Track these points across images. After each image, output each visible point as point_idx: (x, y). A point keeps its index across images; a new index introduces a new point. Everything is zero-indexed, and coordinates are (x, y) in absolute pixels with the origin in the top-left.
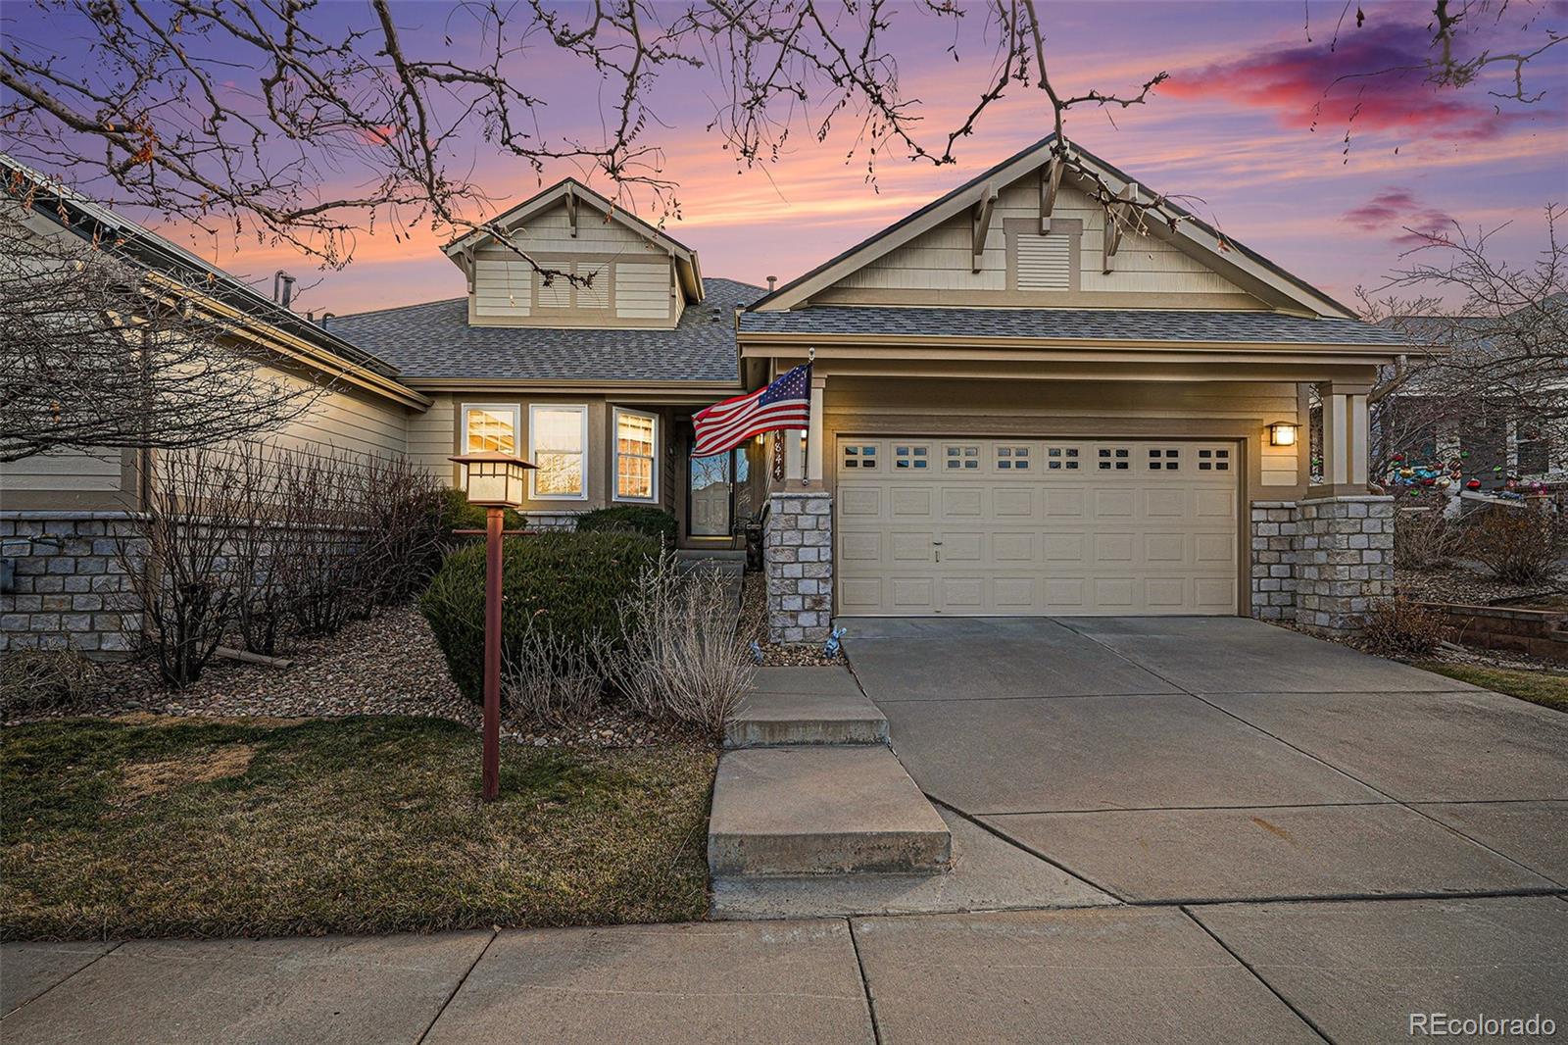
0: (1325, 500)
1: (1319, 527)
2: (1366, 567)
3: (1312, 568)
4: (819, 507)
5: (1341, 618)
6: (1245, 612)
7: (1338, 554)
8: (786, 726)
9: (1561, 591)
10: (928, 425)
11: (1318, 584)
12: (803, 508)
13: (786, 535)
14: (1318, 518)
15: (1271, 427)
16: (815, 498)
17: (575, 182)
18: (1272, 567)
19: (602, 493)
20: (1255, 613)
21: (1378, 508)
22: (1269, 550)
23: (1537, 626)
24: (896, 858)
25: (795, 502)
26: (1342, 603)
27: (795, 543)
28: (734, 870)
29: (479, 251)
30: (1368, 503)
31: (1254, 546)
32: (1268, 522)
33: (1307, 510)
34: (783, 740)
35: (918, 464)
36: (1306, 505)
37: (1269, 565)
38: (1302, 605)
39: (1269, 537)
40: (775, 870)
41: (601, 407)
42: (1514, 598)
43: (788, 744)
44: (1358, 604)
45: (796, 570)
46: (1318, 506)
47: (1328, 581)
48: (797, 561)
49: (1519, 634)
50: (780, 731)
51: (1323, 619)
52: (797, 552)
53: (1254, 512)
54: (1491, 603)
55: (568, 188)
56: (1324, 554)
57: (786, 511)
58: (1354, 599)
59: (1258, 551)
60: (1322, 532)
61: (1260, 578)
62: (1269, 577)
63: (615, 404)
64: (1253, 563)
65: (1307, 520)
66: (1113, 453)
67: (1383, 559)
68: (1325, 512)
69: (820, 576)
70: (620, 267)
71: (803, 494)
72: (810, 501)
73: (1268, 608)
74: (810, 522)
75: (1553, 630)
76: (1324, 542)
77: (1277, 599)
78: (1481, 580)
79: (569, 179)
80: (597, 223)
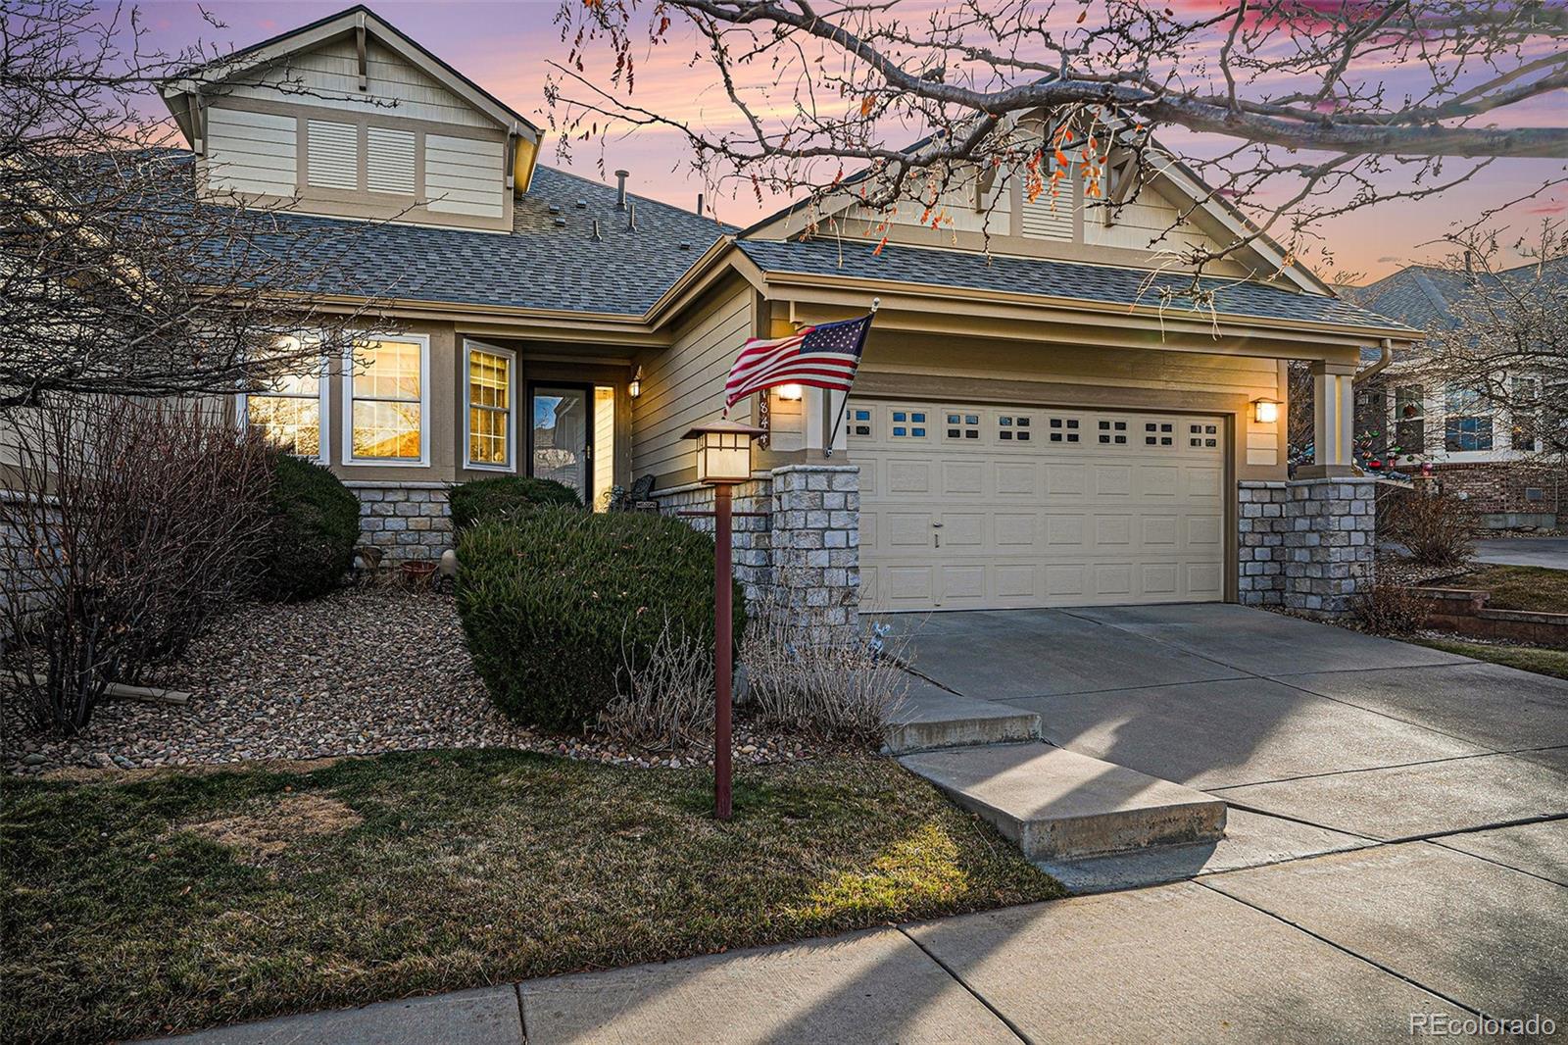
0: (1318, 481)
1: (1312, 508)
2: (1353, 549)
3: (1303, 550)
4: (847, 483)
5: (1334, 600)
6: (1232, 597)
7: (1332, 536)
8: (943, 727)
9: (1472, 572)
10: (930, 387)
11: (1310, 567)
12: (830, 484)
13: (811, 516)
14: (1310, 499)
15: (1256, 403)
16: (843, 472)
17: (369, 13)
18: (1257, 550)
19: (451, 458)
20: (1242, 598)
21: (1363, 489)
22: (1253, 532)
23: (1465, 604)
24: (1183, 829)
25: (822, 477)
26: (1335, 585)
27: (821, 526)
28: (1047, 856)
29: (214, 94)
30: (1355, 485)
31: (1241, 528)
32: (1253, 502)
33: (1298, 491)
34: (941, 743)
35: (916, 432)
36: (1298, 486)
37: (1253, 547)
38: (1291, 589)
39: (1253, 519)
40: (1083, 852)
41: (448, 340)
42: (1437, 579)
43: (946, 747)
44: (1348, 586)
45: (821, 559)
46: (1310, 487)
47: (1321, 563)
48: (823, 548)
49: (1449, 613)
50: (938, 732)
51: (1314, 602)
52: (823, 536)
53: (1241, 492)
54: (1421, 584)
55: (360, 20)
56: (1316, 535)
57: (810, 487)
58: (1343, 582)
59: (1244, 533)
60: (1314, 513)
61: (1246, 562)
62: (1254, 560)
63: (465, 335)
64: (1240, 546)
65: (1298, 501)
66: (1112, 426)
67: (1367, 540)
68: (1318, 493)
69: (850, 565)
70: (431, 140)
71: (830, 467)
72: (837, 476)
73: (1252, 593)
74: (837, 501)
75: (1479, 608)
76: (1316, 524)
77: (1261, 584)
78: (1404, 562)
79: (360, 8)
80: (399, 75)
